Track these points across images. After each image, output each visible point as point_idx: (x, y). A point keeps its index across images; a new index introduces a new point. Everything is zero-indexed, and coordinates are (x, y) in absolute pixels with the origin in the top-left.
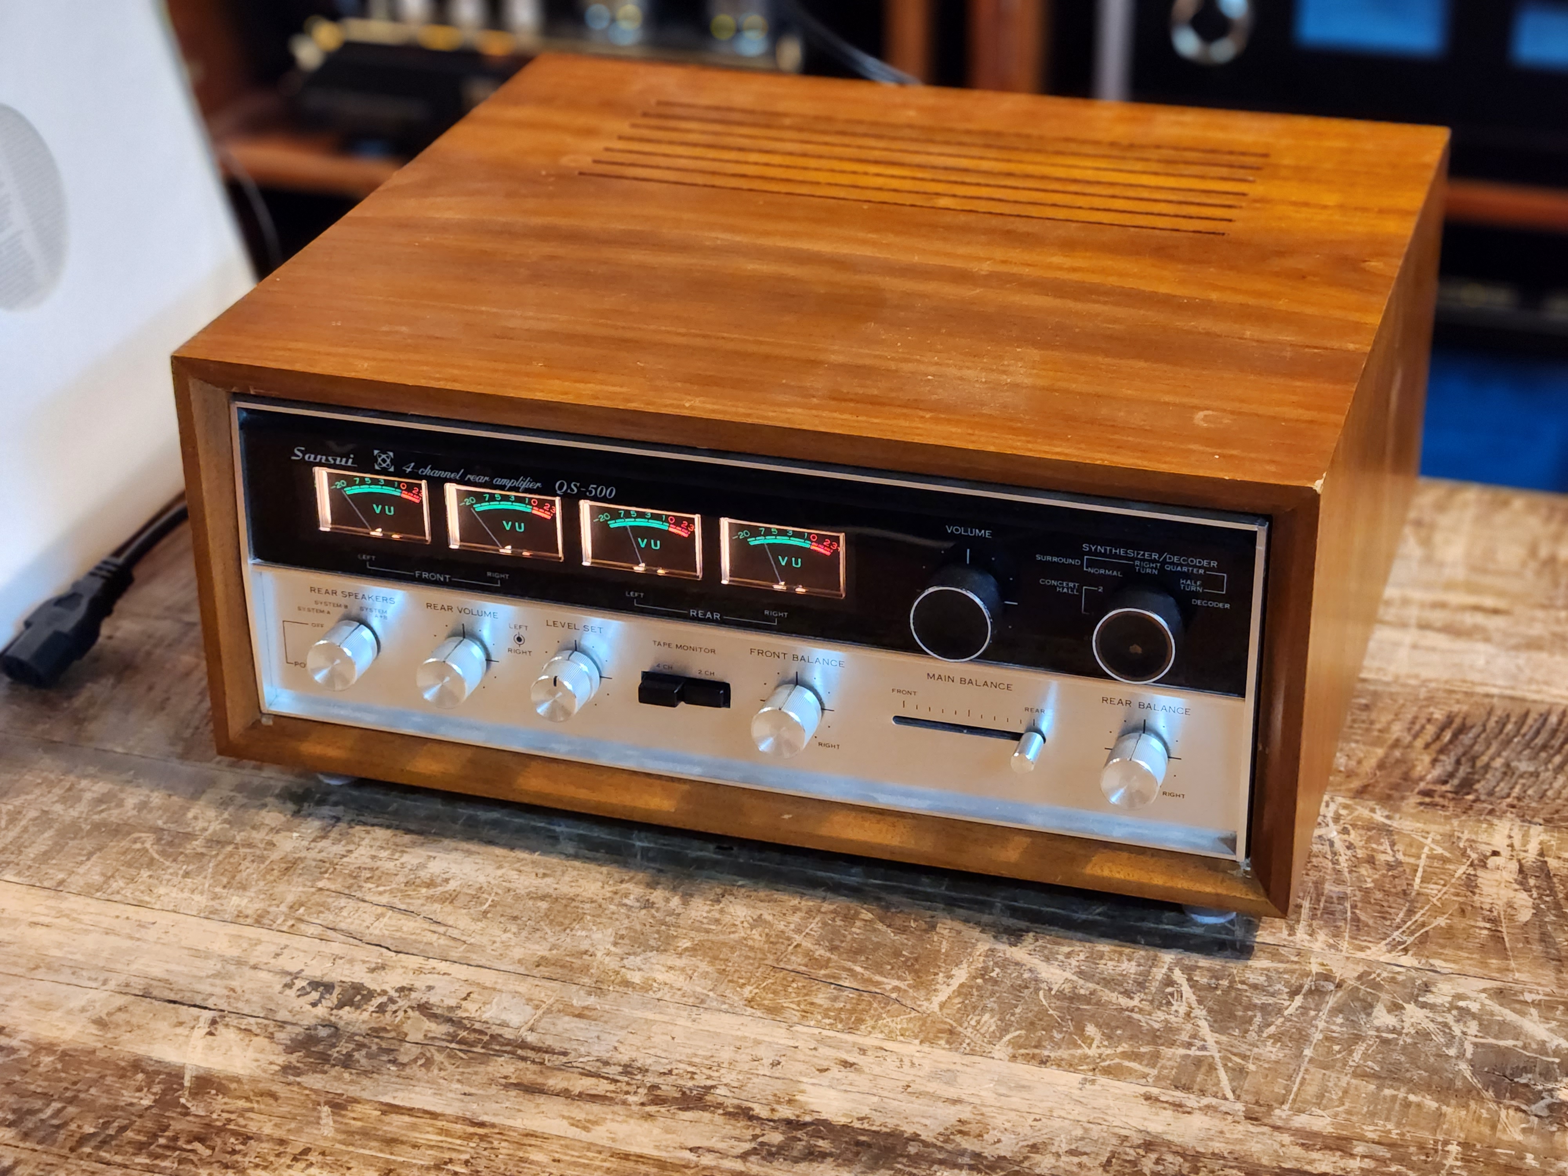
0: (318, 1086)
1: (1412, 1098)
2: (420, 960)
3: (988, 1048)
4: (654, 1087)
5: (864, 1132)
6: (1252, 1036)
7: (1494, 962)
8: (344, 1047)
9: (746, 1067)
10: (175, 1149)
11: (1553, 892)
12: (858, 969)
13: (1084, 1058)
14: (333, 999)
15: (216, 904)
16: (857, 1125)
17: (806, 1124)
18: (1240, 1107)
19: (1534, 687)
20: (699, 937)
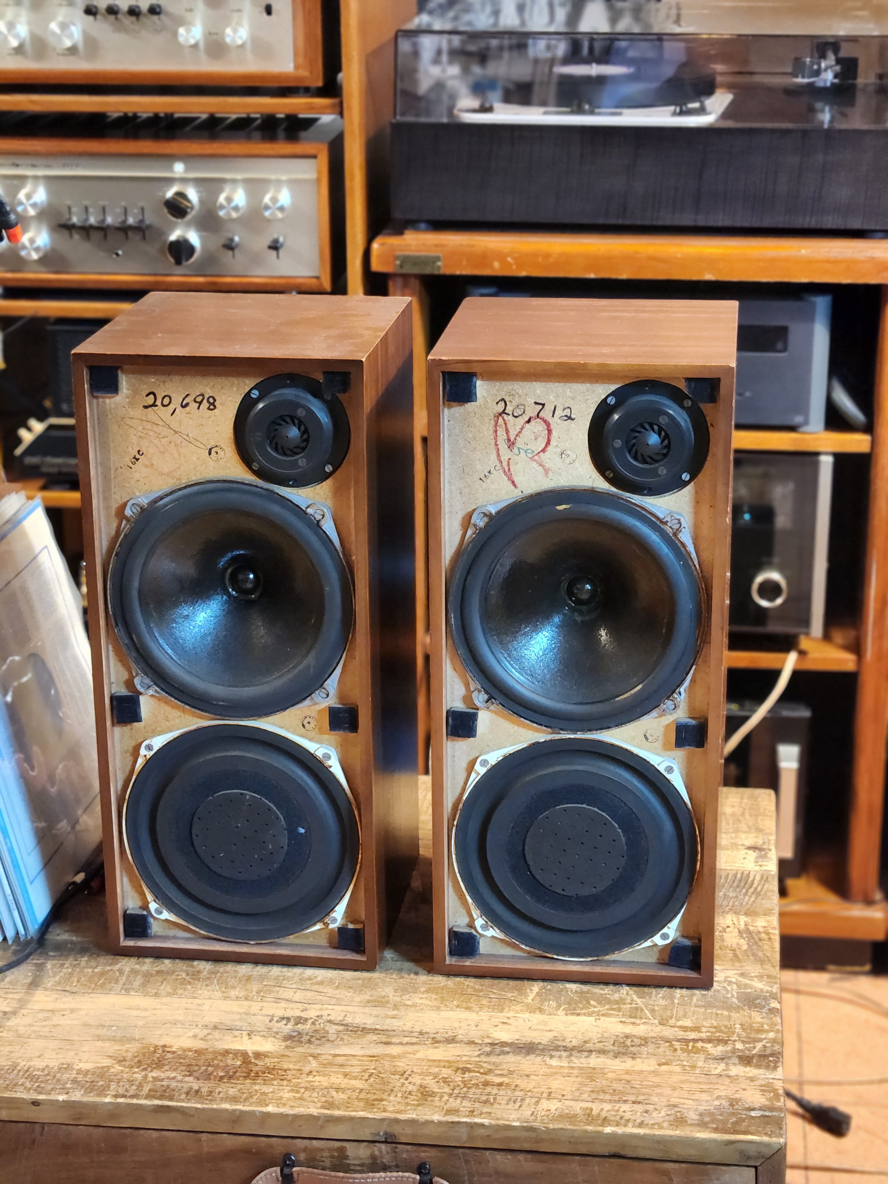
0: (303, 1051)
1: (718, 1012)
2: (320, 1005)
3: (556, 1012)
4: (433, 1038)
5: (520, 1044)
6: (653, 998)
7: (737, 964)
8: (305, 1038)
9: (466, 1028)
10: (259, 1076)
11: (753, 938)
12: (495, 991)
13: (593, 1012)
14: (292, 1022)
15: (225, 994)
16: (517, 1042)
17: (497, 1044)
18: (656, 1021)
19: (728, 864)
20: (427, 986)
